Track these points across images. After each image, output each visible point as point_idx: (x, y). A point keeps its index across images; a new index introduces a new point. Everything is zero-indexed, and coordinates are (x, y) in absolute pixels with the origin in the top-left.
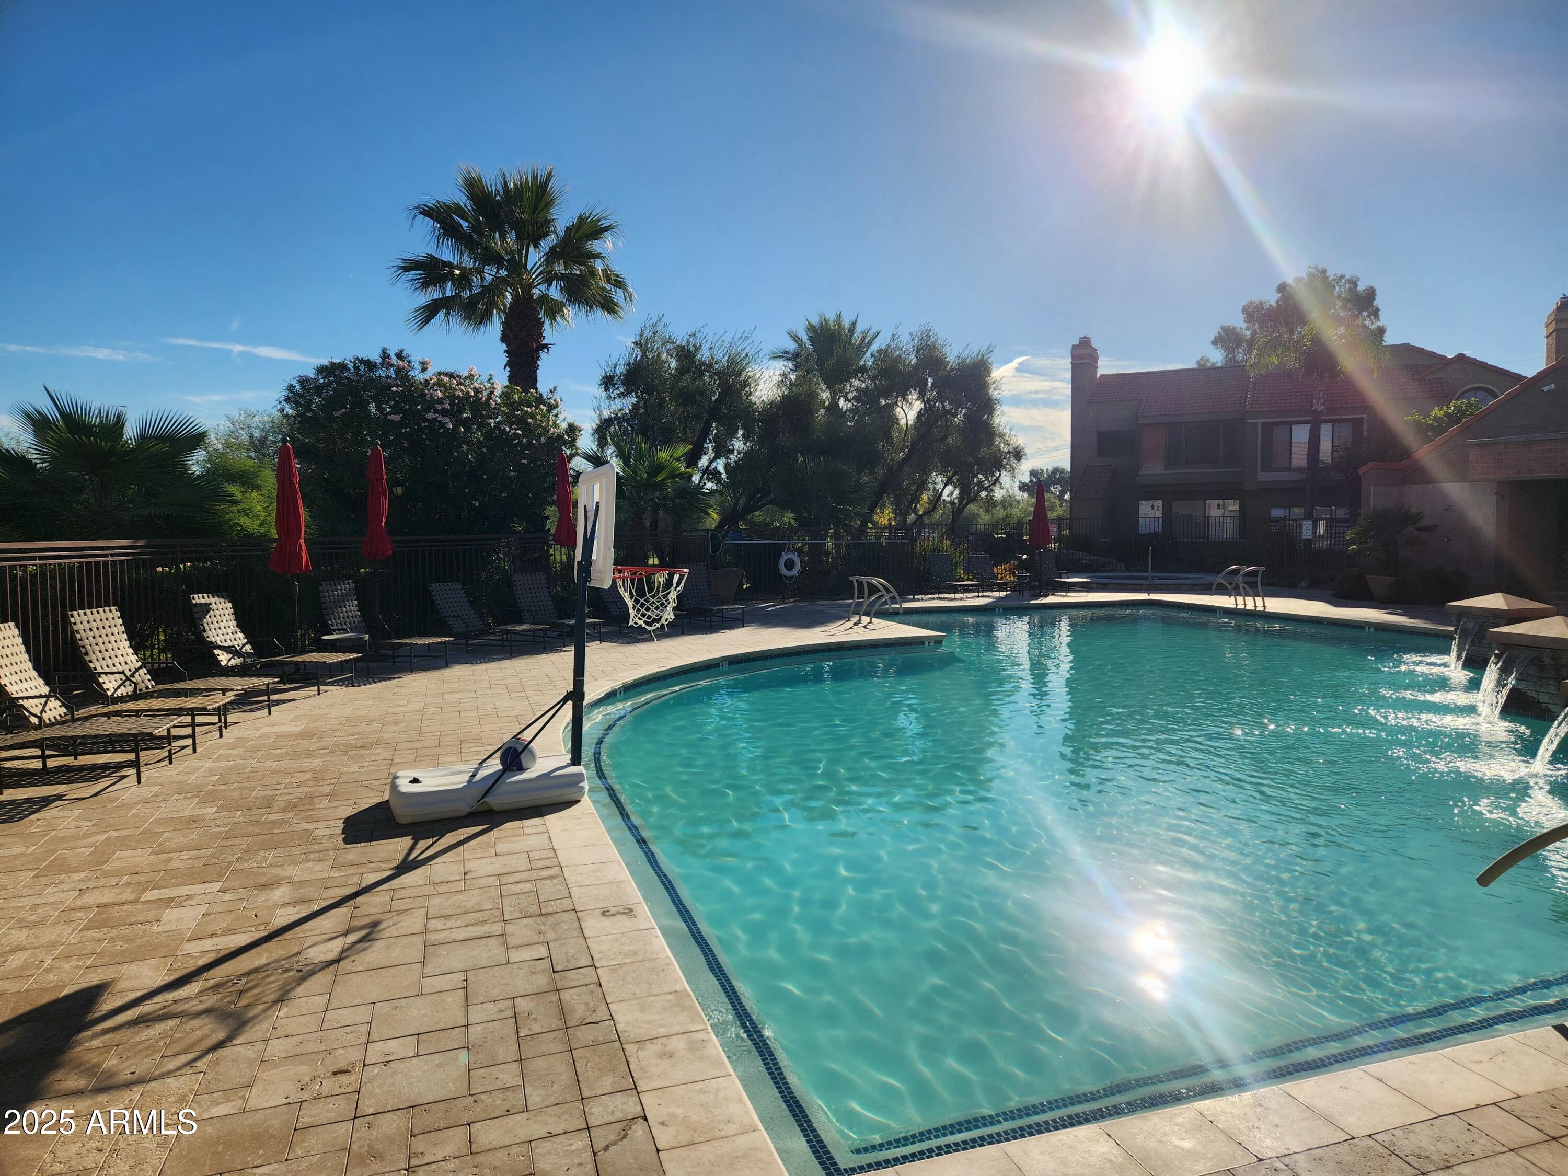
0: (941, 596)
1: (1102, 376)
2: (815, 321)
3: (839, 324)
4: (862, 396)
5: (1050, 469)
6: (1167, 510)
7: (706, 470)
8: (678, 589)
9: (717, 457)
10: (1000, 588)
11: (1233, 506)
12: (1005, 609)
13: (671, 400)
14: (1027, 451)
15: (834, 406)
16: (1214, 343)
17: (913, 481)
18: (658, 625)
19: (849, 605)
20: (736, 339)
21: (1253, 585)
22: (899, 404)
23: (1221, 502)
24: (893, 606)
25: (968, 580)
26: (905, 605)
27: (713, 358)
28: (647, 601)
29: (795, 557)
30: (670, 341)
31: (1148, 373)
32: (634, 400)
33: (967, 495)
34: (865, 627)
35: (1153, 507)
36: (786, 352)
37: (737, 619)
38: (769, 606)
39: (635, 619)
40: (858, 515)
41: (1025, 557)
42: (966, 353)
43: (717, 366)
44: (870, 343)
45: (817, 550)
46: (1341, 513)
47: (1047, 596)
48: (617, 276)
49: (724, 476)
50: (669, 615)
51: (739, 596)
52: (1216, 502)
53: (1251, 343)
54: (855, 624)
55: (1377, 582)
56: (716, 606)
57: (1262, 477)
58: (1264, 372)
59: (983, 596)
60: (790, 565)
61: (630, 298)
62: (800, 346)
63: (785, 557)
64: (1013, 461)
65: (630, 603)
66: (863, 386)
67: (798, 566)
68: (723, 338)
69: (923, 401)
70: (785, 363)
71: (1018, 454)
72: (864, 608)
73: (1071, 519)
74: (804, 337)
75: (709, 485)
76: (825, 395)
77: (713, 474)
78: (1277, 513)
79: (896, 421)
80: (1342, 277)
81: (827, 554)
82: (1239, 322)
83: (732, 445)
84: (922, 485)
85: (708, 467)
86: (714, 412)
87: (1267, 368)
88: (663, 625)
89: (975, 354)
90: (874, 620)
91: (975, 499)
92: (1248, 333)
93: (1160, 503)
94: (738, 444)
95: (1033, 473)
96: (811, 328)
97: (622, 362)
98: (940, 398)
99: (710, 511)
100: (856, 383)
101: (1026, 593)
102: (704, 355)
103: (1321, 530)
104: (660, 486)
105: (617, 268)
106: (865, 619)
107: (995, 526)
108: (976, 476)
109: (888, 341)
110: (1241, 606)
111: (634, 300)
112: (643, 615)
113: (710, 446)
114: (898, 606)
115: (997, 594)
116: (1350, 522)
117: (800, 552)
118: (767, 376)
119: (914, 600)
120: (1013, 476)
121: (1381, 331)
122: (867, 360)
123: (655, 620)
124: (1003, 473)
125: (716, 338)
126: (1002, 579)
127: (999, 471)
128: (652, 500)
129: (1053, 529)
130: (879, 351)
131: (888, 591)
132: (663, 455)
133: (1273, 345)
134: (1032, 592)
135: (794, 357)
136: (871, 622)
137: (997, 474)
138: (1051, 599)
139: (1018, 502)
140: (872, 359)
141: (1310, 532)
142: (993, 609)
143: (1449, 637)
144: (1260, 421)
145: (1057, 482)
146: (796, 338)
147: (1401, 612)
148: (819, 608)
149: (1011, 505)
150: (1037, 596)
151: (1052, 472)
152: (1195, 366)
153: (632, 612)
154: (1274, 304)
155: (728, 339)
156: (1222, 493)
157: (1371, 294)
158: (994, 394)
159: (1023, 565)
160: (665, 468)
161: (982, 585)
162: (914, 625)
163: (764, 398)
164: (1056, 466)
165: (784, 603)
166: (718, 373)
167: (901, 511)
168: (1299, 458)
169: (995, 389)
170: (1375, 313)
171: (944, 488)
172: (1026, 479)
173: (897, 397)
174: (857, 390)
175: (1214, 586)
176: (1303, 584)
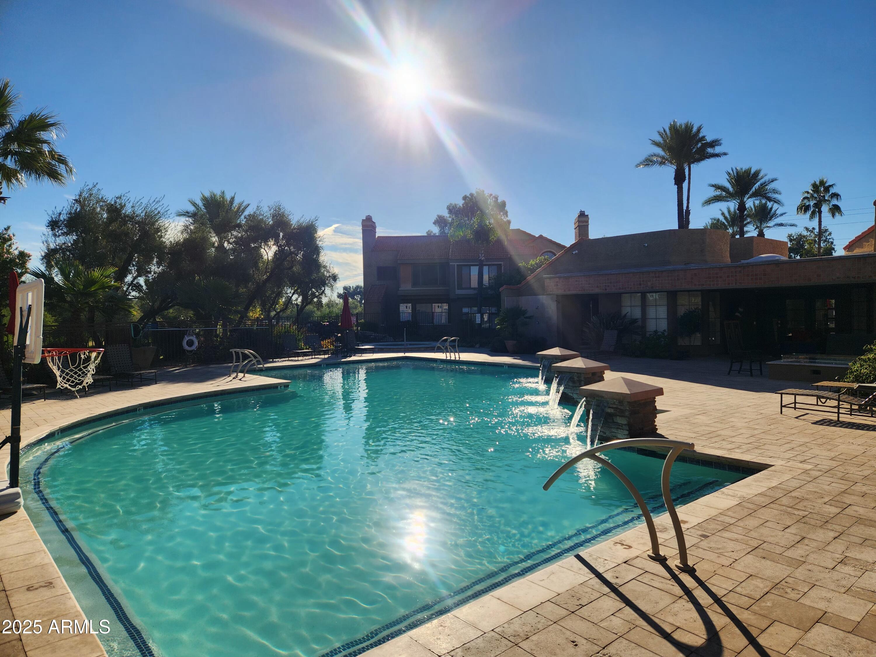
0: (290, 359)
1: (379, 237)
2: (207, 194)
3: (223, 198)
4: (239, 241)
5: (354, 286)
6: (414, 308)
7: (131, 284)
8: (96, 362)
9: (139, 275)
10: (325, 353)
11: (446, 306)
12: (327, 365)
13: (103, 238)
14: (339, 276)
15: (221, 247)
16: (435, 223)
17: (273, 292)
18: (80, 387)
19: (230, 367)
20: (151, 202)
21: (454, 347)
22: (263, 247)
23: (440, 305)
24: (259, 366)
25: (306, 349)
26: (266, 365)
27: (134, 213)
28: (71, 371)
29: (194, 338)
30: (102, 200)
31: (402, 237)
32: (75, 237)
33: (306, 301)
34: (240, 380)
35: (407, 307)
36: (188, 212)
37: (151, 379)
38: (176, 370)
39: (61, 383)
40: (237, 312)
41: (339, 335)
42: (302, 220)
43: (137, 219)
44: (244, 210)
45: (210, 334)
46: (493, 310)
47: (351, 356)
48: (60, 156)
49: (144, 287)
50: (89, 380)
51: (156, 364)
52: (437, 305)
53: (451, 224)
54: (234, 378)
55: (510, 344)
56: (136, 371)
57: (459, 292)
58: (457, 240)
59: (315, 358)
60: (190, 343)
61: (71, 171)
62: (197, 209)
63: (187, 338)
64: (332, 281)
65: (58, 373)
66: (240, 235)
67: (196, 344)
68: (141, 201)
69: (277, 245)
70: (187, 219)
71: (335, 278)
72: (240, 368)
73: (365, 314)
74: (200, 204)
75: (134, 293)
76: (215, 239)
77: (138, 287)
78: (465, 310)
79: (261, 256)
80: (491, 195)
81: (217, 336)
82: (445, 214)
83: (150, 268)
84: (279, 295)
85: (132, 282)
86: (136, 247)
87: (458, 238)
88: (84, 386)
89: (308, 220)
90: (246, 375)
91: (311, 302)
92: (450, 219)
93: (410, 305)
94: (155, 268)
95: (345, 288)
96: (205, 199)
97: (64, 212)
98: (288, 244)
99: (132, 310)
100: (235, 233)
101: (340, 356)
102: (128, 210)
103: (486, 318)
104: (93, 294)
105: (59, 151)
106: (241, 375)
107: (323, 318)
108: (311, 289)
109: (255, 210)
110: (448, 358)
111: (73, 172)
112: (68, 380)
113: (133, 269)
114: (262, 366)
115: (323, 357)
116: (497, 314)
117: (198, 335)
118: (173, 226)
119: (273, 362)
120: (332, 290)
121: (509, 222)
122: (242, 220)
123: (77, 384)
124: (327, 288)
125: (136, 201)
126: (326, 348)
127: (324, 287)
128: (87, 303)
129: (354, 319)
130: (249, 215)
131: (255, 357)
132: (96, 273)
133: (460, 226)
134: (343, 355)
135: (194, 215)
136: (244, 377)
137: (323, 289)
138: (353, 358)
139: (337, 304)
140: (245, 220)
141: (480, 320)
142: (321, 365)
143: (538, 369)
144: (456, 264)
145: (359, 293)
146: (194, 204)
147: (519, 358)
148: (210, 369)
149: (332, 306)
150: (346, 357)
151: (355, 288)
152: (426, 235)
153: (59, 379)
154: (462, 206)
155: (145, 201)
156: (440, 300)
157: (504, 204)
158: (320, 244)
159: (338, 339)
160: (98, 282)
161: (314, 352)
162: (272, 377)
163: (172, 240)
164: (357, 285)
165: (186, 367)
166: (138, 223)
167: (266, 310)
168: (474, 283)
169: (320, 241)
170: (506, 213)
171: (292, 296)
172: (341, 291)
173: (261, 243)
174: (236, 237)
175: (436, 349)
176: (478, 346)
